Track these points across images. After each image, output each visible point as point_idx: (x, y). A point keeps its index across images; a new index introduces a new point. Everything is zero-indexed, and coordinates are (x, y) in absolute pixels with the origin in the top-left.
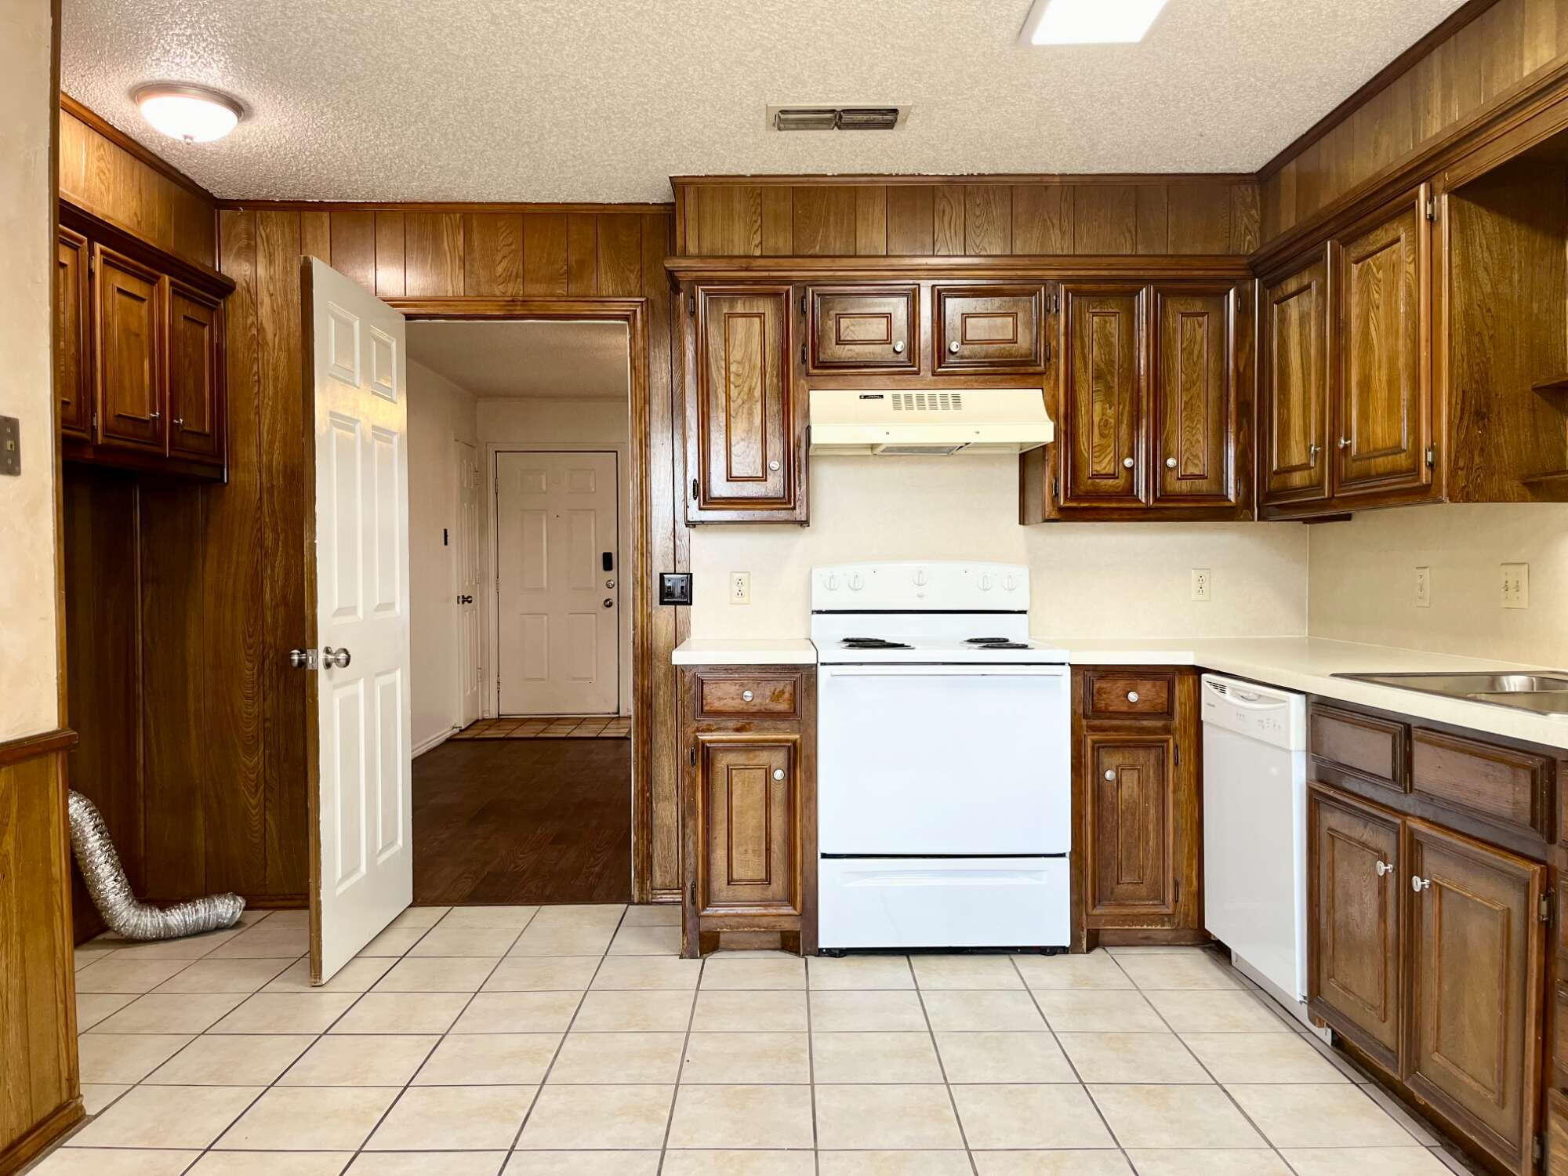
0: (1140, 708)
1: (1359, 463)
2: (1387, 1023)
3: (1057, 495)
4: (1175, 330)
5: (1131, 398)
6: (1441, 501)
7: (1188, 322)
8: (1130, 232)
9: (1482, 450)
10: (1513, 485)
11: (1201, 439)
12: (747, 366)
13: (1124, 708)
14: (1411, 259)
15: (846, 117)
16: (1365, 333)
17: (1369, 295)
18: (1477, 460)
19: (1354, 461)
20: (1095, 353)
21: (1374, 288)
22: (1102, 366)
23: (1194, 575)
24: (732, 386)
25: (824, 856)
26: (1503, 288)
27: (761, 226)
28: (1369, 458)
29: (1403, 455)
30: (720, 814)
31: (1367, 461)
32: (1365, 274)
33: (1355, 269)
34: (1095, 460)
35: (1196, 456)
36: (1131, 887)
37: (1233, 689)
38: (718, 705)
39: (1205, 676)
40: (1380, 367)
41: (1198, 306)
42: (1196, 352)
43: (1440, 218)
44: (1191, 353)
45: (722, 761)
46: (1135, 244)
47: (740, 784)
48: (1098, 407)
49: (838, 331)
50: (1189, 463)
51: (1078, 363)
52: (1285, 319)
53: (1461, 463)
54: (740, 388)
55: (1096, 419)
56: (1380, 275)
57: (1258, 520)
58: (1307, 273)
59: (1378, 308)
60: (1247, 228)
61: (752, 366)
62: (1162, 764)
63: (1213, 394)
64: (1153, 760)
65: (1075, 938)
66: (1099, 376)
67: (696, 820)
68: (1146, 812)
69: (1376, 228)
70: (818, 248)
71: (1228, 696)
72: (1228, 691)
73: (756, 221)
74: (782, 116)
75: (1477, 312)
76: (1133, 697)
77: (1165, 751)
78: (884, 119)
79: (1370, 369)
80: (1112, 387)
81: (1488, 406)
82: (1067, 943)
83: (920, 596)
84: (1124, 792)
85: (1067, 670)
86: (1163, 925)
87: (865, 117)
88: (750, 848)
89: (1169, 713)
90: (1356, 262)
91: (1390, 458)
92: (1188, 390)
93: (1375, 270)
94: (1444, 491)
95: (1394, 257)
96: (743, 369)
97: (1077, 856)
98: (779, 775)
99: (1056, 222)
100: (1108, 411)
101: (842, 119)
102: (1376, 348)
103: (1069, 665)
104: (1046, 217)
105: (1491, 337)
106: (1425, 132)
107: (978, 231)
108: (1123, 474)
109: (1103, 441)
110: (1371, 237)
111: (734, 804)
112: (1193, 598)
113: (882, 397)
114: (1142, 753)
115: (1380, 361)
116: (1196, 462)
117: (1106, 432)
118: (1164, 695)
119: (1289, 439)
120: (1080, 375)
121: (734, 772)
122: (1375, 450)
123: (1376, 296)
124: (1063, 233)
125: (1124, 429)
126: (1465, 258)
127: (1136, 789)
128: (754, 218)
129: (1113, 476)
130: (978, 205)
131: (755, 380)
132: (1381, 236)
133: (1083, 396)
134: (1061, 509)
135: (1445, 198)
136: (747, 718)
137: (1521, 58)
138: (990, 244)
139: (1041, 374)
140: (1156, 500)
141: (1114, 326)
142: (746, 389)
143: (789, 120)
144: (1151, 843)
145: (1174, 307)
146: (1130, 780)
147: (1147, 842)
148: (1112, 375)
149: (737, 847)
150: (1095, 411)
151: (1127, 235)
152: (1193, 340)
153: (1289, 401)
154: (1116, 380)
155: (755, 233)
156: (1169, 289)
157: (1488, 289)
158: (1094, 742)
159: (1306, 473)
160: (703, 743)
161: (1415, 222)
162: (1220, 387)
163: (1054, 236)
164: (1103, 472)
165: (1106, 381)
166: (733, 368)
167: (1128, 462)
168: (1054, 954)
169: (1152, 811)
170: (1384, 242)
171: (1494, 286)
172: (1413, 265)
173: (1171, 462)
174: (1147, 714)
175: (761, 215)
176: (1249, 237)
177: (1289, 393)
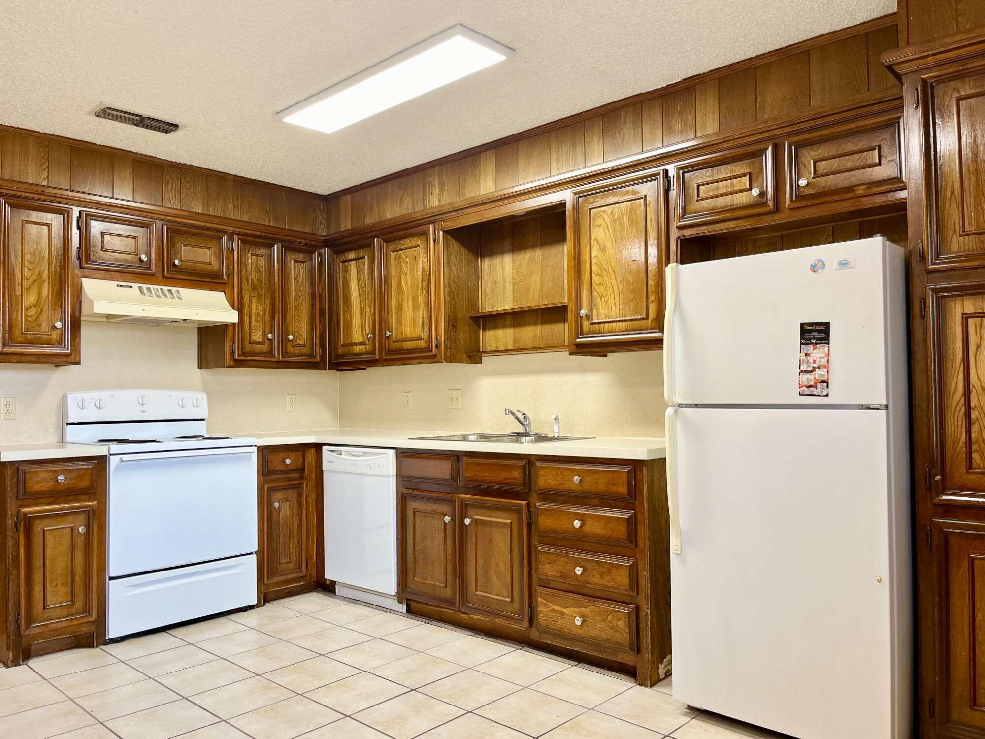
0: (291, 467)
1: (396, 343)
2: (448, 588)
3: (233, 352)
4: (291, 267)
5: (270, 303)
6: (442, 362)
7: (297, 265)
8: (268, 213)
9: (455, 341)
10: (464, 357)
11: (303, 326)
12: (38, 258)
13: (283, 468)
14: (425, 256)
15: (147, 122)
16: (399, 284)
17: (401, 268)
18: (453, 345)
19: (394, 342)
20: (252, 276)
21: (403, 265)
22: (256, 282)
23: (288, 397)
24: (26, 270)
25: (111, 578)
26: (460, 275)
27: (48, 167)
28: (403, 341)
29: (422, 341)
30: (38, 562)
31: (401, 343)
32: (398, 259)
33: (393, 255)
34: (253, 334)
35: (301, 335)
36: (286, 565)
37: (345, 451)
38: (37, 488)
39: (324, 448)
40: (408, 302)
41: (301, 257)
42: (300, 281)
43: (439, 240)
44: (298, 282)
45: (38, 527)
46: (269, 220)
47: (52, 540)
48: (254, 305)
49: (102, 242)
50: (298, 339)
51: (244, 280)
52: (347, 271)
53: (448, 347)
54: (32, 272)
55: (254, 312)
56: (407, 260)
57: (329, 369)
58: (361, 251)
59: (406, 274)
60: (321, 222)
61: (42, 258)
62: (300, 496)
63: (308, 304)
64: (296, 494)
65: (259, 599)
66: (254, 288)
67: (19, 569)
68: (293, 524)
69: (405, 238)
70: (88, 188)
71: (343, 456)
72: (343, 453)
73: (44, 163)
74: (108, 111)
75: (452, 283)
76: (288, 461)
77: (302, 488)
78: (168, 127)
79: (402, 300)
80: (261, 295)
81: (456, 323)
82: (255, 602)
83: (143, 411)
84: (282, 515)
85: (255, 449)
86: (300, 583)
87: (158, 124)
88: (60, 581)
89: (303, 469)
90: (394, 252)
91: (415, 342)
92: (297, 300)
93: (404, 257)
94: (443, 357)
95: (415, 253)
96: (35, 258)
97: (260, 553)
98: (82, 529)
99: (231, 201)
100: (259, 308)
101: (142, 122)
102: (406, 292)
103: (255, 446)
104: (226, 197)
105: (457, 294)
106: (429, 203)
107: (188, 197)
108: (267, 343)
109: (257, 324)
110: (402, 242)
111: (48, 554)
112: (288, 410)
113: (131, 287)
114: (290, 491)
115: (408, 298)
116: (301, 338)
117: (258, 319)
118: (301, 460)
119: (351, 330)
120: (245, 286)
121: (48, 532)
122: (406, 338)
123: (405, 269)
124: (235, 208)
125: (267, 317)
126: (448, 258)
127: (288, 512)
128: (43, 161)
129: (262, 343)
130: (189, 183)
131: (43, 267)
132: (407, 242)
133: (246, 298)
134: (235, 360)
135: (441, 233)
136: (56, 495)
137: (480, 184)
138: (195, 206)
139: (225, 284)
140: (283, 356)
141: (262, 262)
142: (37, 272)
143: (108, 113)
144: (295, 540)
145: (291, 257)
146: (286, 507)
147: (293, 539)
148: (261, 288)
149: (51, 583)
150: (254, 307)
151: (267, 215)
152: (298, 275)
153: (351, 311)
154: (263, 291)
155: (43, 171)
156: (288, 247)
157: (455, 274)
158: (268, 488)
159: (363, 347)
160: (25, 514)
161: (427, 240)
162: (312, 300)
163: (231, 208)
164: (257, 341)
165: (258, 292)
166: (27, 257)
167: (270, 336)
168: (247, 610)
169: (295, 523)
170: (409, 245)
171: (457, 273)
172: (426, 258)
173: (290, 337)
174: (293, 470)
175: (48, 159)
176: (322, 226)
177: (351, 307)
